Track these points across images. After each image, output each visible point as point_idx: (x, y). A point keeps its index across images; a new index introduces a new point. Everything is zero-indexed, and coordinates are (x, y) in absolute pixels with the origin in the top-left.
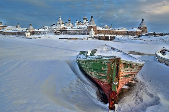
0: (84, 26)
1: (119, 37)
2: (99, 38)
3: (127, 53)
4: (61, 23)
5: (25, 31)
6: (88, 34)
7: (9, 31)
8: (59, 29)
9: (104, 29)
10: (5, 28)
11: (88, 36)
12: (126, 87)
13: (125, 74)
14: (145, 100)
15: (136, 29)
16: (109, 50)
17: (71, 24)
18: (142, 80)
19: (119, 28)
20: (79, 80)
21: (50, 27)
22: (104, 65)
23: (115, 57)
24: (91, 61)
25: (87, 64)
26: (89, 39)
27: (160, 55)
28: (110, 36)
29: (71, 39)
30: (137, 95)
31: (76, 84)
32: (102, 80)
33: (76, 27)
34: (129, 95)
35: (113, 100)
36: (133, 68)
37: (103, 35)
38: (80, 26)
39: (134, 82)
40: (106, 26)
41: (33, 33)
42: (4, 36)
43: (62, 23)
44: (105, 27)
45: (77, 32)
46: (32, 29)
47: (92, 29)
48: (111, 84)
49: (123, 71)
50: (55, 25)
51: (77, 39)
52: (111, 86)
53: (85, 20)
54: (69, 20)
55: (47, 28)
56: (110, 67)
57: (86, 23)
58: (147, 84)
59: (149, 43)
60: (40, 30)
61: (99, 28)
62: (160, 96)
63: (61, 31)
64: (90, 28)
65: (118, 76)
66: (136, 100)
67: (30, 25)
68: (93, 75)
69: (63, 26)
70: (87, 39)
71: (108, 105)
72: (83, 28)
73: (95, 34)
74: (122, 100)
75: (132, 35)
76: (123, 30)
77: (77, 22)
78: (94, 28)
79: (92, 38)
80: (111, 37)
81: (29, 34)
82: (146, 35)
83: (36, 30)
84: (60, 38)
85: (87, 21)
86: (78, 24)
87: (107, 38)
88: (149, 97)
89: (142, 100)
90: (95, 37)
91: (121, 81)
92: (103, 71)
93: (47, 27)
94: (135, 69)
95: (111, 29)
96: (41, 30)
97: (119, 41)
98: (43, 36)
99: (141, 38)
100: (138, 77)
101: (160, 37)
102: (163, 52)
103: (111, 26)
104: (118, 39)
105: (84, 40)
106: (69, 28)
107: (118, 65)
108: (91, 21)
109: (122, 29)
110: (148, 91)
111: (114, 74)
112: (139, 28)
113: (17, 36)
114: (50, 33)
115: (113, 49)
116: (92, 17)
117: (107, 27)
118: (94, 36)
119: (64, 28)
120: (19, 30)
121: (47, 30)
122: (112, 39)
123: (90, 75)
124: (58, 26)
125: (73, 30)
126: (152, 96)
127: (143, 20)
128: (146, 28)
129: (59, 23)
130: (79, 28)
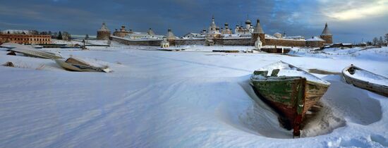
0: (247, 34)
1: (295, 49)
2: (269, 51)
3: (307, 71)
4: (214, 29)
5: (161, 39)
6: (253, 45)
7: (137, 39)
8: (212, 38)
9: (276, 38)
10: (129, 34)
11: (253, 48)
12: (309, 113)
13: (310, 96)
14: (331, 124)
15: (317, 39)
16: (286, 69)
17: (228, 30)
18: (328, 105)
19: (295, 37)
20: (257, 105)
21: (199, 35)
22: (289, 87)
23: (301, 77)
24: (273, 82)
25: (268, 85)
26: (254, 51)
27: (347, 73)
28: (283, 48)
29: (229, 52)
30: (322, 120)
31: (254, 110)
32: (285, 104)
33: (236, 36)
34: (313, 120)
35: (297, 125)
36: (318, 89)
37: (273, 47)
38: (241, 33)
39: (319, 107)
41: (173, 43)
42: (128, 47)
43: (217, 29)
44: (276, 35)
45: (238, 42)
46: (172, 37)
47: (259, 39)
48: (296, 106)
49: (309, 93)
50: (205, 31)
51: (237, 52)
52: (296, 109)
53: (249, 25)
54: (226, 25)
55: (195, 36)
56: (295, 88)
57: (250, 30)
58: (333, 109)
59: (334, 58)
60: (184, 38)
61: (268, 37)
62: (346, 119)
63: (214, 40)
64: (255, 36)
65: (303, 97)
66: (322, 126)
67: (169, 31)
68: (275, 98)
69: (217, 33)
70: (252, 52)
71: (292, 131)
72: (246, 37)
73: (263, 45)
74: (307, 125)
75: (312, 47)
76: (301, 40)
78: (262, 37)
79: (258, 50)
80: (284, 50)
81: (168, 44)
82: (331, 47)
83: (178, 38)
84: (214, 51)
85: (252, 27)
86: (239, 31)
87: (279, 51)
88: (335, 122)
89: (328, 125)
90: (262, 50)
91: (306, 103)
92: (286, 94)
93: (195, 34)
94: (321, 91)
95: (284, 38)
96: (186, 38)
97: (294, 54)
98: (188, 47)
99: (325, 50)
100: (323, 101)
101: (348, 49)
102: (352, 70)
103: (284, 34)
104: (294, 52)
105: (248, 54)
106: (226, 36)
107: (304, 86)
108: (257, 26)
109: (299, 38)
110: (335, 115)
111: (300, 95)
112: (321, 37)
113: (148, 47)
114: (199, 42)
115: (291, 67)
116: (258, 21)
117: (279, 34)
118: (261, 47)
119: (219, 36)
120: (151, 37)
121: (194, 39)
122: (286, 52)
123: (270, 99)
124: (210, 33)
126: (338, 120)
127: (326, 26)
128: (330, 37)
129: (212, 29)
130: (240, 37)
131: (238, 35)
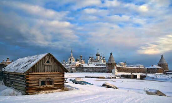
2: (128, 77)
8: (75, 67)
9: (121, 67)
15: (156, 66)
33: (92, 65)
40: (122, 63)
44: (120, 64)
47: (115, 67)
50: (65, 61)
53: (99, 57)
54: (81, 57)
57: (100, 60)
64: (109, 65)
70: (115, 78)
72: (100, 66)
76: (141, 67)
77: (90, 58)
79: (119, 76)
80: (141, 76)
85: (101, 58)
87: (135, 77)
90: (122, 76)
103: (125, 63)
104: (153, 78)
105: (113, 79)
106: (85, 65)
108: (110, 57)
112: (159, 65)
119: (80, 65)
122: (143, 77)
125: (90, 68)
127: (162, 56)
128: (166, 65)
129: (70, 60)
130: (96, 66)
131: (94, 64)
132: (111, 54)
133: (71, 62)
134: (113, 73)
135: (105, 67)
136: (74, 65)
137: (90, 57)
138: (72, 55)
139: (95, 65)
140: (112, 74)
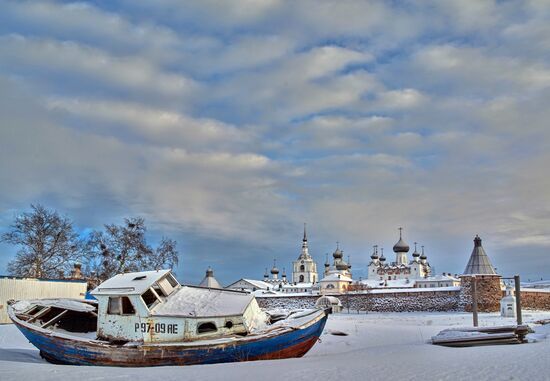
53: (405, 255)
54: (337, 257)
67: (208, 274)
77: (375, 261)
119: (349, 286)
129: (302, 268)
130: (415, 287)
131: (408, 282)
132: (478, 242)
133: (305, 275)
134: (507, 311)
135: (457, 292)
136: (333, 287)
137: (373, 258)
138: (306, 250)
139: (411, 285)
140: (503, 315)
